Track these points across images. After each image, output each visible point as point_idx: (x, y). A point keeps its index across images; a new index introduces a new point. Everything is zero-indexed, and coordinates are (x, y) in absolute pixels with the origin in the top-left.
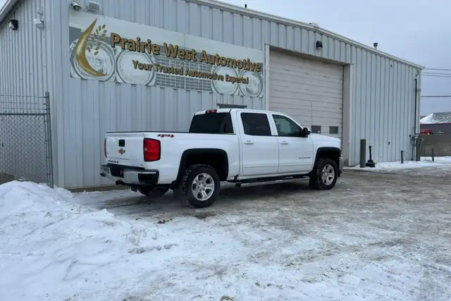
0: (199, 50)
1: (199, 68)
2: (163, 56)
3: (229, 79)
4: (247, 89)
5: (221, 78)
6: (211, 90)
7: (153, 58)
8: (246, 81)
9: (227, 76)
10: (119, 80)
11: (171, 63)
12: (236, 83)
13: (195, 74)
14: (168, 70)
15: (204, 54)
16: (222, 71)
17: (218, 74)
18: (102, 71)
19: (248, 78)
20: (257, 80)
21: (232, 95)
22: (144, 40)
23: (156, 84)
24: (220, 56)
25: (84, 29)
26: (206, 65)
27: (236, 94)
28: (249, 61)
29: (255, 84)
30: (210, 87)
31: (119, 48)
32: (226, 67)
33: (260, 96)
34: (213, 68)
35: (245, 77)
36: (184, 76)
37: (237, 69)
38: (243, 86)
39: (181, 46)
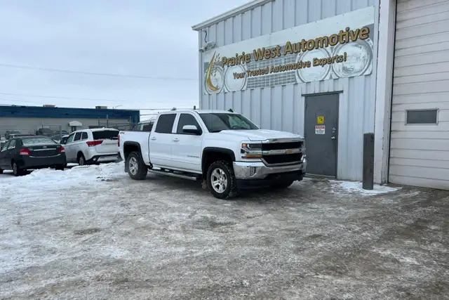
0: (283, 43)
1: (283, 61)
2: (253, 62)
3: (318, 62)
4: (345, 69)
5: (308, 64)
6: (296, 81)
7: (246, 67)
8: (342, 59)
9: (315, 60)
10: (226, 91)
11: (259, 66)
12: (327, 66)
13: (280, 69)
14: (256, 73)
15: (289, 45)
16: (309, 56)
17: (304, 61)
18: (217, 86)
19: (345, 54)
20: (362, 52)
21: (323, 81)
22: (240, 54)
23: (247, 87)
24: (307, 40)
25: (209, 61)
26: (291, 56)
27: (328, 78)
28: (348, 29)
29: (358, 58)
30: (295, 78)
31: (226, 67)
32: (314, 50)
33: (367, 73)
34: (298, 56)
35: (341, 53)
36: (269, 74)
37: (329, 48)
38: (337, 66)
39: (267, 46)
